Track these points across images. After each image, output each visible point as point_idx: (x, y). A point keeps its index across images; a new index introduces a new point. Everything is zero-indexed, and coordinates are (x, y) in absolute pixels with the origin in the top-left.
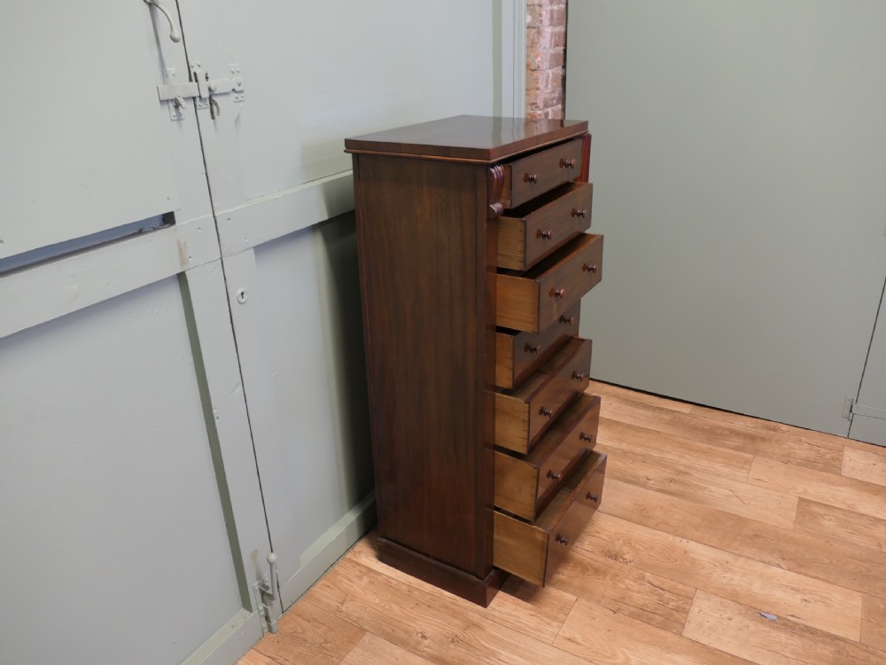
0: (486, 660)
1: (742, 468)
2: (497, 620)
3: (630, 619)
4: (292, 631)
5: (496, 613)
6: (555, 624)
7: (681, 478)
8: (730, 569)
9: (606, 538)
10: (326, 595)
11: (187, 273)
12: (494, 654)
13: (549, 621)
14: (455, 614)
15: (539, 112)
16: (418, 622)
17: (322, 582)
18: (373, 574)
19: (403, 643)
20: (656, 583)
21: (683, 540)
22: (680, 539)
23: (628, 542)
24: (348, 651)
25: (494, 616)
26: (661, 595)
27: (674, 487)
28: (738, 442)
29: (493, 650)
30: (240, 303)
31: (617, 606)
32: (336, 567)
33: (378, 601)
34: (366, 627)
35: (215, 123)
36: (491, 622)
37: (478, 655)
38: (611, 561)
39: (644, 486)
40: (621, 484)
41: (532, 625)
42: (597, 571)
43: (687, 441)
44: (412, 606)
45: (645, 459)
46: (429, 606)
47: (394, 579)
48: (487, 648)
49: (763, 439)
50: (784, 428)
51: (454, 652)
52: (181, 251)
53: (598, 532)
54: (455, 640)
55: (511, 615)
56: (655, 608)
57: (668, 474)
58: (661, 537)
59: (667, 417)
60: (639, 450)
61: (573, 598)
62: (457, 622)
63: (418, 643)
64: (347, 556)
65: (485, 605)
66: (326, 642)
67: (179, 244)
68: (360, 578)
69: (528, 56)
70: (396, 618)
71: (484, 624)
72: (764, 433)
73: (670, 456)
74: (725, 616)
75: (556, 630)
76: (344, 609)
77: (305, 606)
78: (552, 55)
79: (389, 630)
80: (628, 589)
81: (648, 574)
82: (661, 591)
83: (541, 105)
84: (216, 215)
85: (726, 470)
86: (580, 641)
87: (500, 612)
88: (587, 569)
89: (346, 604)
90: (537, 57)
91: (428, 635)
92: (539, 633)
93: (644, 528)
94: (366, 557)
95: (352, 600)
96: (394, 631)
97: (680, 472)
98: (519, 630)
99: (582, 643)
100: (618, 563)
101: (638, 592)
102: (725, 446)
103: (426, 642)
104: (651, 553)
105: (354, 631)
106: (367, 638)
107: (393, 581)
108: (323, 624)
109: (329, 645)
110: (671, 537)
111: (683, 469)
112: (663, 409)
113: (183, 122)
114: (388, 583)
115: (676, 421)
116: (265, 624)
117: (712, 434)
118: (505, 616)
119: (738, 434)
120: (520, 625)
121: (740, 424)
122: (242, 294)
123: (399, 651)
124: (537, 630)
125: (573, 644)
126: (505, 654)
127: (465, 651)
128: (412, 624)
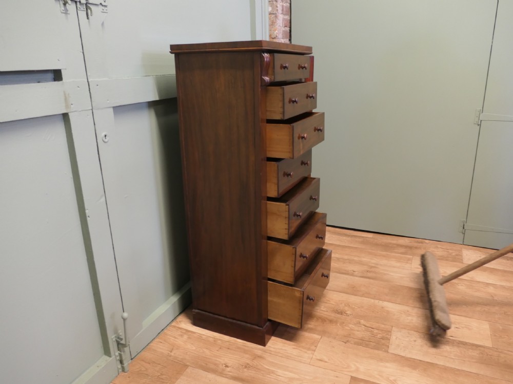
0: (269, 376)
1: (407, 263)
2: (273, 353)
3: (356, 346)
4: (138, 370)
5: (272, 349)
6: (310, 352)
7: (373, 269)
8: (410, 315)
9: (334, 303)
10: (160, 347)
11: (69, 114)
12: (273, 372)
13: (305, 351)
14: (245, 352)
16: (222, 358)
17: (157, 340)
18: (190, 333)
19: (214, 371)
20: (367, 325)
21: (380, 301)
22: (378, 301)
23: (348, 305)
24: (177, 379)
25: (270, 351)
26: (371, 331)
27: (369, 275)
28: (402, 250)
29: (272, 370)
30: (104, 142)
31: (346, 339)
32: (165, 331)
33: (194, 348)
34: (188, 364)
35: (89, 22)
36: (269, 354)
37: (263, 374)
38: (339, 316)
39: (352, 275)
40: (338, 275)
41: (295, 354)
42: (331, 321)
43: (373, 251)
44: (217, 349)
45: (350, 262)
46: (229, 349)
47: (204, 335)
48: (268, 369)
49: (416, 248)
50: (427, 241)
51: (247, 373)
52: (66, 99)
53: (329, 301)
54: (247, 366)
55: (282, 349)
56: (370, 339)
57: (365, 268)
58: (367, 301)
59: (360, 240)
60: (346, 257)
61: (319, 337)
62: (247, 356)
63: (223, 370)
64: (172, 324)
65: (264, 344)
66: (162, 374)
67: (65, 94)
68: (182, 336)
69: (270, 30)
70: (207, 357)
71: (265, 356)
72: (416, 244)
73: (365, 259)
74: (412, 340)
75: (311, 356)
76: (172, 354)
77: (146, 354)
78: (283, 31)
79: (204, 364)
80: (352, 330)
81: (362, 321)
82: (372, 329)
84: (89, 80)
85: (398, 264)
86: (327, 360)
87: (274, 348)
88: (325, 321)
89: (174, 352)
90: (275, 30)
91: (229, 365)
92: (300, 358)
93: (356, 297)
94: (185, 324)
95: (177, 349)
96: (206, 364)
97: (372, 267)
98: (288, 357)
99: (328, 361)
100: (343, 316)
101: (358, 331)
102: (396, 253)
103: (228, 369)
104: (362, 310)
105: (180, 367)
106: (189, 370)
107: (203, 336)
108: (159, 364)
109: (164, 376)
110: (373, 301)
111: (373, 265)
112: (357, 236)
113: (68, 15)
114: (200, 337)
115: (365, 242)
116: (120, 366)
117: (387, 247)
118: (278, 350)
119: (402, 246)
120: (288, 354)
121: (402, 241)
122: (105, 136)
123: (211, 376)
124: (298, 356)
125: (323, 362)
126: (280, 372)
127: (254, 372)
128: (219, 360)
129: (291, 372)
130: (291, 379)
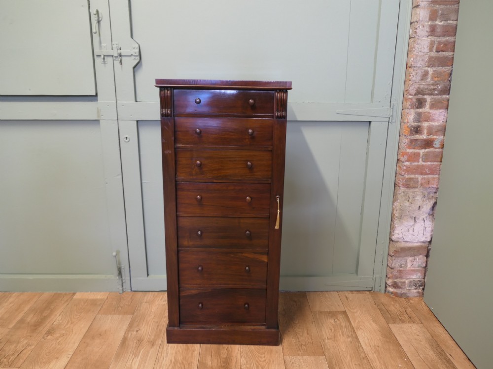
0: (131, 355)
2: (161, 350)
5: (165, 348)
10: (149, 297)
11: (100, 121)
15: (411, 97)
16: (146, 327)
19: (130, 326)
24: (119, 314)
25: (163, 348)
29: (139, 355)
30: (129, 141)
34: (136, 314)
36: (158, 348)
37: (133, 351)
41: (163, 363)
48: (139, 352)
51: (132, 343)
52: (98, 112)
54: (140, 340)
60: (377, 364)
62: (152, 337)
63: (133, 331)
66: (122, 307)
70: (145, 319)
71: (155, 347)
76: (144, 304)
77: (139, 294)
79: (136, 320)
83: (413, 92)
84: (117, 103)
87: (167, 349)
91: (139, 332)
95: (149, 304)
96: (137, 322)
98: (157, 359)
103: (134, 333)
105: (131, 312)
106: (129, 316)
108: (131, 303)
109: (120, 308)
113: (106, 64)
118: (165, 352)
120: (162, 358)
122: (127, 138)
124: (161, 366)
126: (137, 361)
127: (134, 345)
128: (143, 325)
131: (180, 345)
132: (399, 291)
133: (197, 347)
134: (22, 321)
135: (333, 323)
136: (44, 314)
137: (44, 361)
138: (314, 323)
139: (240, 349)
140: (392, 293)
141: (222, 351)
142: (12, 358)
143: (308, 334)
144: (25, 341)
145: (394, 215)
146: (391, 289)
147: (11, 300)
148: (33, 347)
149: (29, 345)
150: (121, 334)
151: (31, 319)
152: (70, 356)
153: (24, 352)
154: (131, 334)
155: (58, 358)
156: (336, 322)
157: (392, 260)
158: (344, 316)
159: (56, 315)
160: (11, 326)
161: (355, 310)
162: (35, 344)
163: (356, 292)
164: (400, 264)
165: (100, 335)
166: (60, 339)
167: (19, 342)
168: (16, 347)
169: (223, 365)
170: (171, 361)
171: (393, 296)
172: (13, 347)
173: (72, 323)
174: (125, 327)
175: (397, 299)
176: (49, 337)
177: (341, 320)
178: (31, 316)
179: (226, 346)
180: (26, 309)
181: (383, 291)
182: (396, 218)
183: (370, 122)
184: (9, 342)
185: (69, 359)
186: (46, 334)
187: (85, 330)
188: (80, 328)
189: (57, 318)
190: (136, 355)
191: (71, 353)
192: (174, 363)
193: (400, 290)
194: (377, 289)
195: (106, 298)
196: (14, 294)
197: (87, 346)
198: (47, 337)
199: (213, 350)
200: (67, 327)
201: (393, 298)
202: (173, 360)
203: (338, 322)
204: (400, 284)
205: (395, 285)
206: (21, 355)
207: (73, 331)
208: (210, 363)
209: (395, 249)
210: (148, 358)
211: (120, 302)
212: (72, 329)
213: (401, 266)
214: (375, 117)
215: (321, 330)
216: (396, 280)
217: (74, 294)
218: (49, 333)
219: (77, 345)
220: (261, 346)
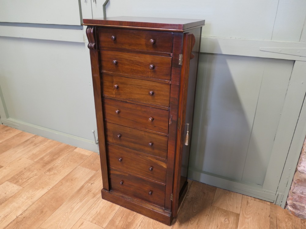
0: (79, 200)
2: (96, 202)
5: (99, 202)
6: (91, 219)
11: (85, 44)
13: (94, 217)
24: (89, 169)
25: (98, 201)
34: (98, 171)
36: (96, 200)
37: (81, 197)
41: (92, 212)
48: (84, 200)
54: (89, 191)
61: (104, 227)
62: (97, 191)
75: (88, 220)
79: (96, 176)
86: (81, 227)
87: (100, 203)
91: (92, 185)
92: (87, 214)
98: (90, 208)
99: (80, 228)
103: (90, 185)
106: (94, 172)
109: (93, 165)
118: (98, 204)
120: (93, 208)
124: (89, 213)
125: (80, 225)
126: (80, 204)
127: (84, 194)
128: (97, 181)
129: (78, 209)
130: (73, 209)
131: (109, 202)
132: (297, 212)
133: (117, 207)
134: (42, 159)
135: (223, 221)
136: (54, 158)
137: (36, 188)
138: (207, 216)
139: (142, 219)
140: (291, 211)
141: (130, 217)
142: (25, 180)
143: (197, 224)
144: (36, 172)
145: (304, 150)
146: (290, 208)
147: (46, 143)
148: (37, 177)
149: (36, 175)
150: (82, 183)
151: (47, 159)
152: (49, 189)
153: (32, 178)
154: (88, 185)
155: (43, 188)
156: (226, 221)
157: (294, 187)
158: (235, 218)
159: (59, 159)
160: (36, 160)
161: (248, 216)
162: (39, 175)
163: (258, 200)
164: (301, 192)
165: (72, 180)
166: (52, 176)
167: (32, 172)
168: (30, 174)
169: (125, 227)
170: (97, 212)
171: (291, 214)
172: (29, 173)
173: (63, 167)
174: (87, 179)
175: (293, 217)
176: (48, 173)
177: (231, 221)
178: (48, 156)
179: (135, 213)
180: (49, 151)
181: (283, 206)
182: (304, 153)
183: (295, 61)
184: (29, 170)
185: (48, 190)
186: (48, 170)
187: (66, 174)
188: (65, 172)
189: (58, 162)
190: (81, 201)
191: (51, 187)
192: (97, 214)
193: (299, 211)
194: (278, 203)
195: (89, 155)
196: (49, 140)
197: (61, 185)
198: (47, 172)
199: (125, 214)
200: (59, 169)
201: (290, 215)
202: (98, 212)
203: (227, 222)
204: (299, 207)
205: (294, 206)
206: (29, 180)
207: (60, 173)
208: (117, 223)
209: (298, 178)
210: (86, 205)
211: (95, 160)
212: (61, 171)
213: (302, 193)
214: (300, 56)
215: (209, 225)
216: (295, 203)
217: (76, 148)
218: (49, 170)
219: (57, 182)
220: (158, 222)
